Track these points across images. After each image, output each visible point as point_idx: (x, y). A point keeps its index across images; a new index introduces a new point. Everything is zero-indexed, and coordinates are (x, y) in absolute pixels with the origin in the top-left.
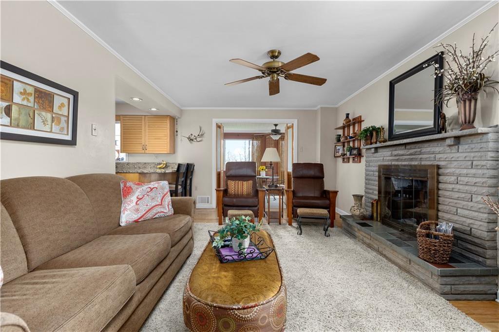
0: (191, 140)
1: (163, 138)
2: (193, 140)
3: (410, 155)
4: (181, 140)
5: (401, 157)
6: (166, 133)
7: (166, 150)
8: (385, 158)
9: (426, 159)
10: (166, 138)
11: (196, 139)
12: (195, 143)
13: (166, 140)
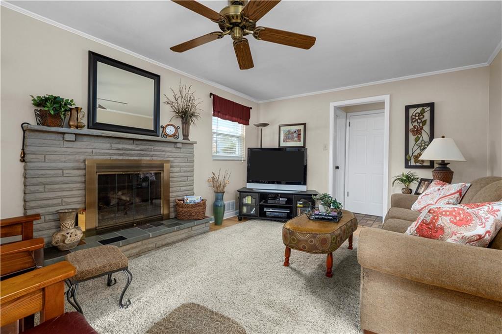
3: (141, 151)
5: (128, 152)
8: (94, 150)
9: (156, 156)
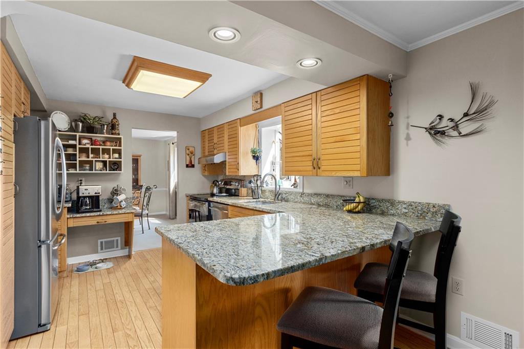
0: (437, 133)
1: (351, 137)
2: (443, 133)
4: (408, 138)
6: (357, 124)
7: (355, 167)
10: (358, 136)
11: (456, 127)
12: (453, 144)
13: (357, 143)
